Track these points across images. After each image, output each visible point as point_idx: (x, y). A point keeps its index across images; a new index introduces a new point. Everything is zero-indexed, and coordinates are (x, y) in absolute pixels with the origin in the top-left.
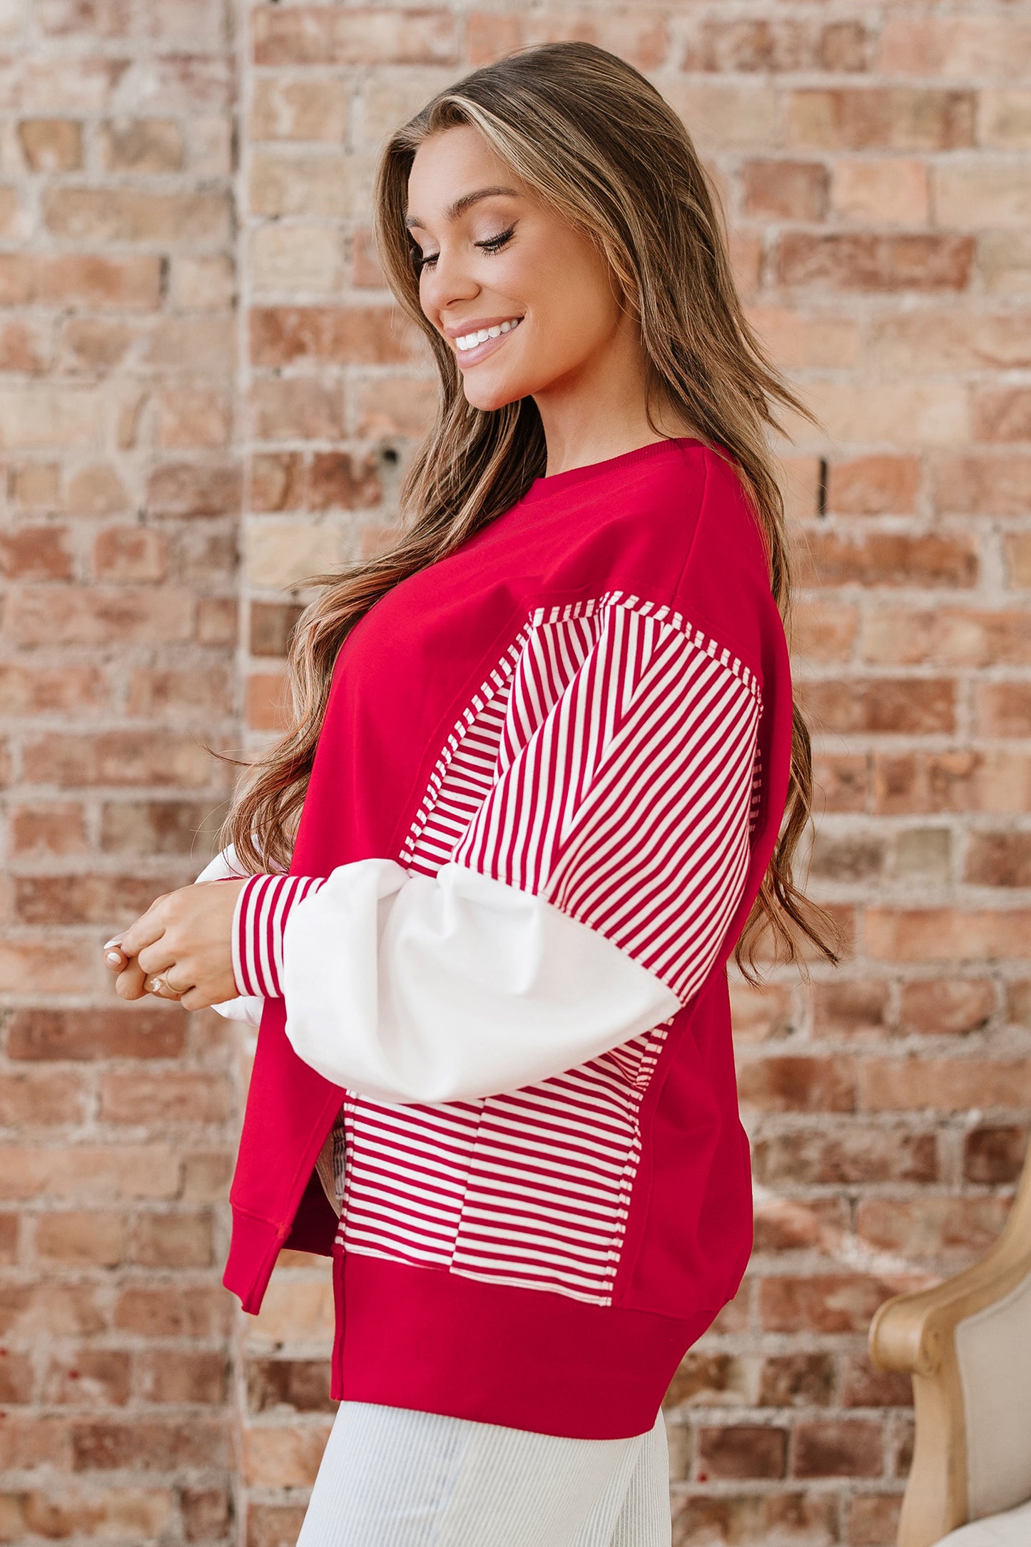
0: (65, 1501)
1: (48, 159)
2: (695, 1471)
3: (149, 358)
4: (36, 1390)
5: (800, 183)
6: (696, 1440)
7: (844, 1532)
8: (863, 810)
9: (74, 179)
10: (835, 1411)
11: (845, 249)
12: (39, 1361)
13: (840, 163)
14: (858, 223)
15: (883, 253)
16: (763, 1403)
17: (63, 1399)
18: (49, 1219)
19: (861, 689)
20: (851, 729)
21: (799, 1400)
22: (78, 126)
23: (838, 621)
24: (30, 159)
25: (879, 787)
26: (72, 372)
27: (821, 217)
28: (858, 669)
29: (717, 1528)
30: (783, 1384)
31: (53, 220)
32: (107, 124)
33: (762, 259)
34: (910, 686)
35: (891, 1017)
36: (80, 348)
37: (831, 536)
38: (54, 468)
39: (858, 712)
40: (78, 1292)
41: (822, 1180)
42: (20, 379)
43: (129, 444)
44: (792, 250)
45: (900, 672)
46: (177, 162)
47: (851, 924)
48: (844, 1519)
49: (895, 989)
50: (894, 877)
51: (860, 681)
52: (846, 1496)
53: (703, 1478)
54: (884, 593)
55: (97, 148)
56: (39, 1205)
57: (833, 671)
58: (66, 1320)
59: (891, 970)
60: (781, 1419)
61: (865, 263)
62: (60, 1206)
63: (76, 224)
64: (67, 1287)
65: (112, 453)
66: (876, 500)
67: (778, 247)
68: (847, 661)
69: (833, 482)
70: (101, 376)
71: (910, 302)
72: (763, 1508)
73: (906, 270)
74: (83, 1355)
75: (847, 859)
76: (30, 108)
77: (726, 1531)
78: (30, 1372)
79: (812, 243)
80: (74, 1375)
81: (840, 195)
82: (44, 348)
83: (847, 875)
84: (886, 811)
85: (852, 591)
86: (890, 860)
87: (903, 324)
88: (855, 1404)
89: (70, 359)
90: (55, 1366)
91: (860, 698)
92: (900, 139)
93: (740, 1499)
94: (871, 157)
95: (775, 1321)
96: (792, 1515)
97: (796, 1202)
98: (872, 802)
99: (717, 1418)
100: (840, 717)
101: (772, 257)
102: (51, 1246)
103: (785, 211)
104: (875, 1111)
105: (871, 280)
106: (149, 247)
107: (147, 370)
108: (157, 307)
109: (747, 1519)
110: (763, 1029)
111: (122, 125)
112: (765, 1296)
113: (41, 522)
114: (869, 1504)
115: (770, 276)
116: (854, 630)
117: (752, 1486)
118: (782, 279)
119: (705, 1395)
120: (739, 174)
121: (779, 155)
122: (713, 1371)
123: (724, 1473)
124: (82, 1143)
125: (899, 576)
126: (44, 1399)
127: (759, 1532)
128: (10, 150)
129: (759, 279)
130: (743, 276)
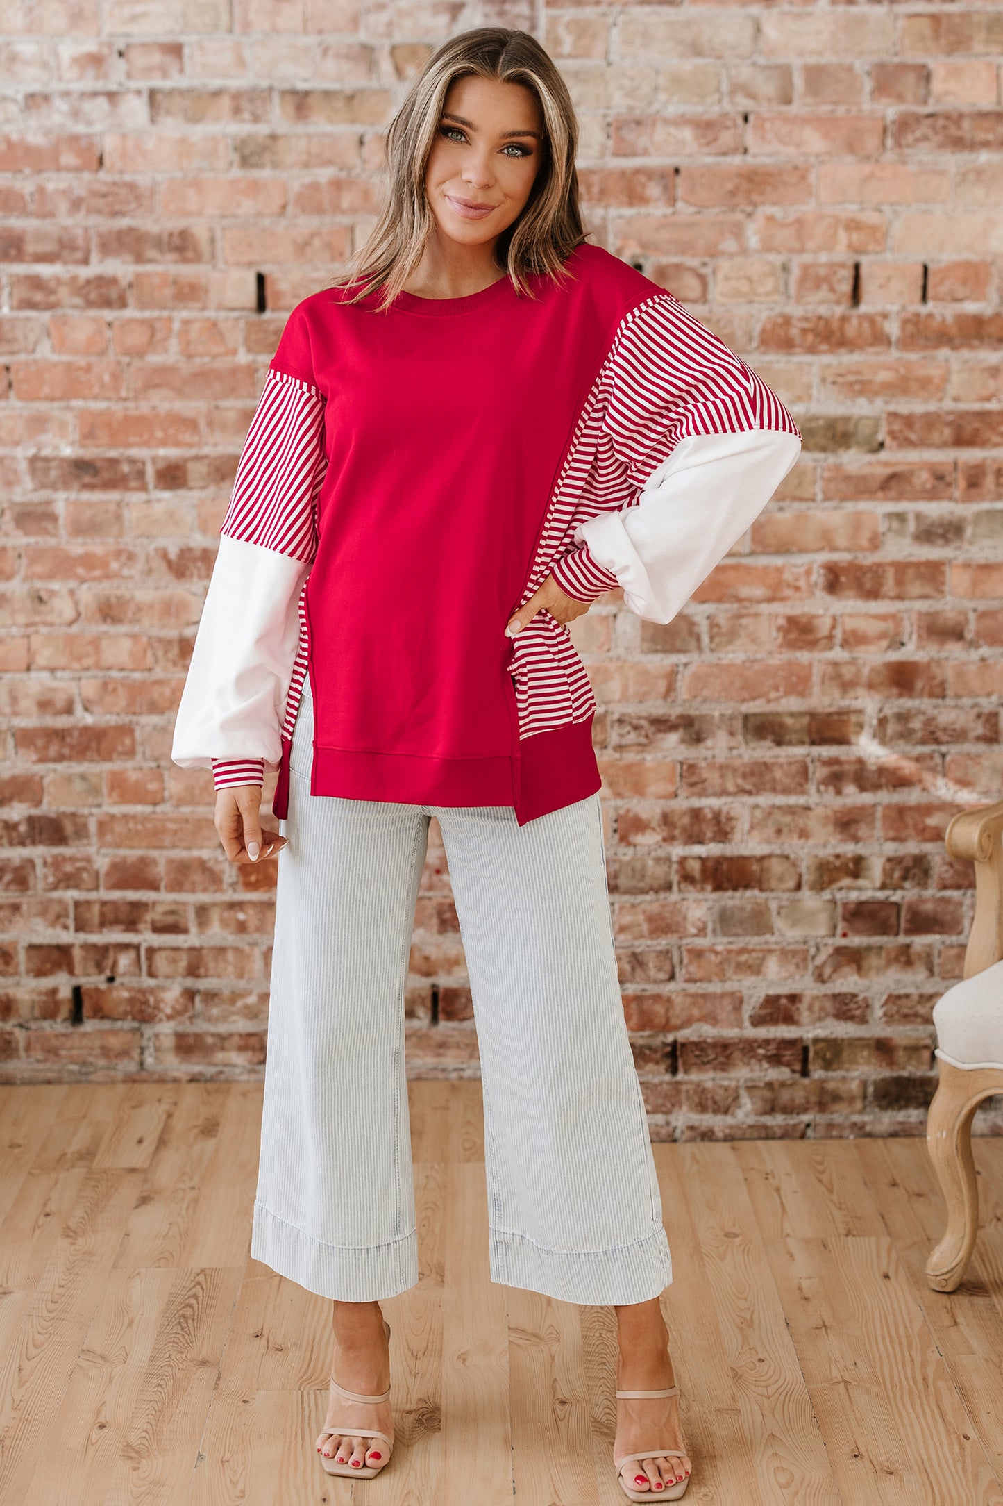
0: (433, 953)
1: (411, 73)
2: (839, 931)
5: (911, 78)
6: (840, 910)
7: (936, 970)
8: (951, 499)
10: (931, 892)
11: (941, 122)
13: (938, 64)
14: (949, 104)
15: (966, 124)
16: (883, 887)
19: (950, 418)
20: (943, 445)
21: (907, 885)
23: (935, 373)
24: (399, 71)
25: (962, 483)
27: (925, 102)
28: (948, 404)
29: (854, 966)
30: (897, 874)
33: (885, 130)
34: (983, 415)
35: (969, 635)
37: (930, 316)
39: (948, 433)
41: (923, 742)
44: (905, 124)
45: (977, 406)
47: (943, 573)
48: (936, 961)
49: (972, 616)
50: (971, 543)
51: (949, 413)
52: (938, 946)
53: (844, 935)
54: (966, 353)
57: (932, 407)
59: (968, 604)
60: (896, 897)
61: (953, 131)
66: (960, 293)
67: (894, 122)
68: (941, 400)
69: (932, 280)
71: (984, 157)
72: (884, 954)
73: (981, 136)
75: (940, 531)
76: (398, 38)
77: (859, 969)
79: (918, 119)
80: (438, 872)
81: (937, 86)
83: (940, 542)
84: (966, 499)
85: (944, 352)
86: (969, 531)
87: (979, 172)
88: (945, 887)
91: (949, 424)
92: (978, 47)
93: (869, 948)
94: (959, 60)
95: (892, 834)
96: (903, 959)
97: (906, 756)
98: (957, 493)
99: (854, 896)
100: (936, 437)
101: (891, 129)
103: (900, 98)
104: (958, 697)
105: (958, 143)
109: (873, 961)
110: (884, 643)
112: (885, 817)
114: (953, 952)
115: (889, 142)
116: (946, 379)
117: (877, 940)
118: (898, 144)
119: (846, 881)
120: (869, 73)
121: (896, 60)
122: (851, 865)
123: (858, 932)
125: (976, 343)
127: (880, 970)
128: (386, 66)
129: (883, 144)
130: (872, 142)
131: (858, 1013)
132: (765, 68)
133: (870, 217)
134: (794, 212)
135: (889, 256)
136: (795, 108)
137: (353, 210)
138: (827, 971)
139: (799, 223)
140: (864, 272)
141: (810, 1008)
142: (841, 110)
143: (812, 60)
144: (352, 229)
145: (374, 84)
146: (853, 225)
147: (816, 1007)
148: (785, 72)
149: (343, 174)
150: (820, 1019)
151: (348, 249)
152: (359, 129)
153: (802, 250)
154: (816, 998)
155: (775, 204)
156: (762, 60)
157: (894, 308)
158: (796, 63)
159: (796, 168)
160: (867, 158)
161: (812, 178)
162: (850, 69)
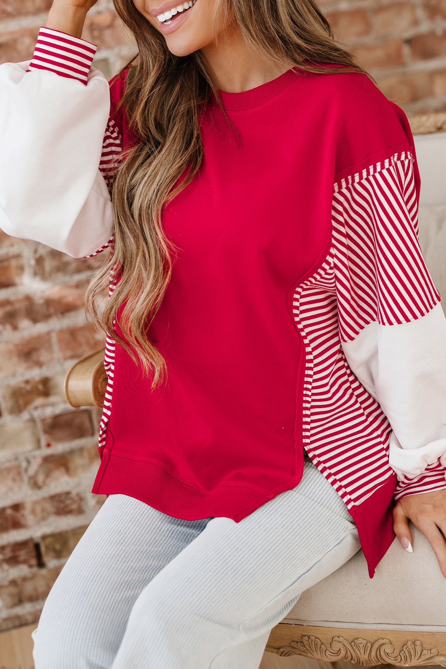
2: (43, 442)
6: (40, 426)
29: (63, 470)
41: (78, 271)
53: (49, 445)
72: (85, 454)
77: (67, 470)
93: (72, 452)
95: (69, 353)
97: (67, 286)
99: (49, 412)
109: (78, 461)
112: (60, 341)
117: (77, 443)
119: (39, 401)
122: (41, 387)
123: (60, 440)
127: (85, 468)
131: (74, 506)
138: (41, 478)
141: (33, 512)
147: (38, 509)
150: (44, 519)
154: (36, 503)
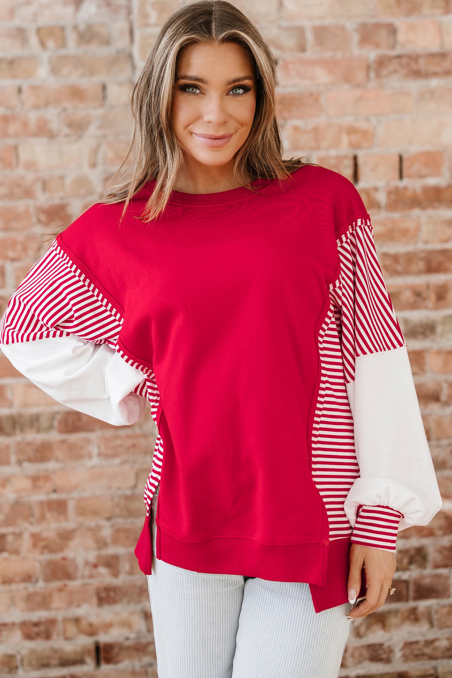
0: (95, 620)
1: (51, 44)
3: (101, 127)
4: (79, 574)
5: (383, 33)
7: (435, 623)
8: (426, 308)
9: (63, 52)
10: (428, 571)
11: (405, 61)
12: (80, 562)
13: (400, 23)
14: (410, 49)
15: (422, 61)
16: (398, 570)
17: (91, 577)
18: (80, 500)
19: (423, 255)
20: (419, 273)
21: (413, 567)
22: (63, 29)
23: (411, 225)
24: (43, 44)
25: (433, 297)
26: (67, 136)
27: (393, 47)
28: (421, 246)
29: (380, 625)
30: (405, 561)
31: (54, 70)
32: (75, 27)
33: (368, 68)
34: (444, 252)
35: (444, 397)
36: (70, 125)
37: (406, 188)
38: (62, 178)
39: (422, 265)
40: (95, 531)
42: (44, 140)
43: (93, 165)
44: (381, 63)
45: (439, 246)
46: (107, 42)
47: (424, 358)
48: (435, 617)
49: (445, 386)
50: (442, 336)
51: (422, 251)
52: (435, 607)
54: (430, 212)
55: (72, 38)
56: (75, 495)
57: (410, 248)
58: (91, 543)
59: (442, 377)
60: (405, 576)
61: (414, 66)
62: (85, 495)
63: (65, 71)
64: (90, 529)
65: (86, 170)
66: (424, 171)
67: (375, 62)
68: (416, 243)
69: (405, 165)
70: (80, 137)
71: (434, 83)
72: (399, 615)
73: (432, 69)
74: (99, 557)
75: (420, 330)
76: (42, 22)
77: (384, 626)
78: (76, 567)
79: (390, 59)
80: (95, 566)
81: (401, 37)
82: (54, 126)
83: (421, 337)
84: (437, 307)
85: (416, 212)
86: (439, 329)
87: (432, 93)
88: (437, 567)
89: (66, 130)
90: (87, 563)
91: (424, 259)
92: (426, 10)
93: (390, 612)
94: (414, 19)
96: (412, 617)
98: (430, 304)
100: (414, 268)
101: (373, 66)
102: (82, 512)
103: (377, 45)
104: (439, 439)
105: (417, 74)
106: (97, 80)
107: (99, 133)
108: (102, 105)
109: (393, 620)
111: (82, 27)
113: (57, 201)
114: (445, 610)
115: (372, 75)
116: (418, 229)
117: (394, 605)
118: (378, 76)
120: (356, 30)
121: (373, 21)
124: (93, 467)
125: (436, 204)
126: (83, 577)
127: (398, 626)
128: (34, 41)
129: (368, 76)
130: (360, 76)
131: (384, 656)
132: (288, 29)
133: (363, 125)
134: (311, 123)
135: (376, 150)
136: (310, 54)
137: (17, 135)
138: (363, 629)
139: (316, 131)
140: (360, 161)
141: (353, 656)
142: (339, 55)
143: (318, 23)
144: (16, 148)
145: (26, 52)
146: (351, 131)
147: (357, 654)
148: (300, 32)
149: (9, 112)
150: (360, 662)
151: (14, 162)
152: (17, 82)
153: (318, 148)
154: (356, 648)
155: (299, 118)
156: (285, 24)
157: (381, 184)
158: (308, 25)
159: (311, 94)
160: (358, 86)
161: (322, 100)
162: (343, 28)
